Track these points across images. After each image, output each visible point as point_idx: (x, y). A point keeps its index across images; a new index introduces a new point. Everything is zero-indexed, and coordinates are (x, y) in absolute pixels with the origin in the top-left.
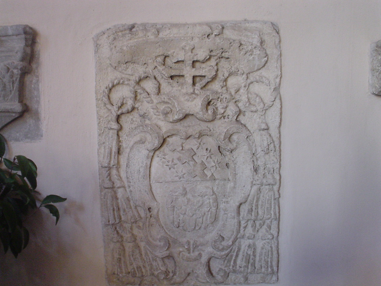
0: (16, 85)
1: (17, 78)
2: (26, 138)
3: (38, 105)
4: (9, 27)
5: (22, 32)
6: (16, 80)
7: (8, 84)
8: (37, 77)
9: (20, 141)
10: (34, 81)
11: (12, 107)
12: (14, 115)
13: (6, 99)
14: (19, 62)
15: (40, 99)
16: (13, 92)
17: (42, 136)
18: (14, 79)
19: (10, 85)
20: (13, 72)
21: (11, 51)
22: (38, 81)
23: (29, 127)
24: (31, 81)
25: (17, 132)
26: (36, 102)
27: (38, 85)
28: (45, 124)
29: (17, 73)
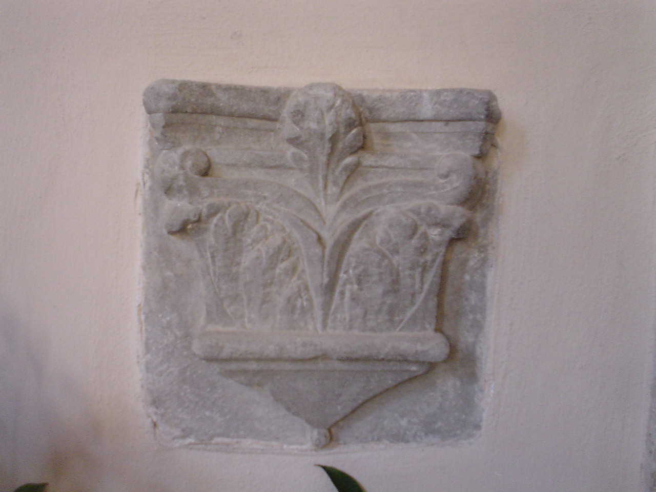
0: (431, 276)
1: (437, 255)
2: (427, 434)
3: (477, 336)
4: (425, 95)
5: (481, 112)
6: (433, 261)
7: (407, 273)
8: (483, 249)
9: (408, 441)
10: (472, 263)
11: (419, 348)
12: (414, 368)
13: (397, 319)
14: (452, 204)
15: (484, 318)
16: (420, 299)
17: (477, 427)
18: (429, 257)
19: (412, 277)
20: (425, 236)
21: (421, 169)
22: (484, 262)
23: (440, 399)
24: (464, 263)
25: (402, 417)
26: (472, 326)
27: (484, 276)
28: (492, 391)
29: (437, 238)
